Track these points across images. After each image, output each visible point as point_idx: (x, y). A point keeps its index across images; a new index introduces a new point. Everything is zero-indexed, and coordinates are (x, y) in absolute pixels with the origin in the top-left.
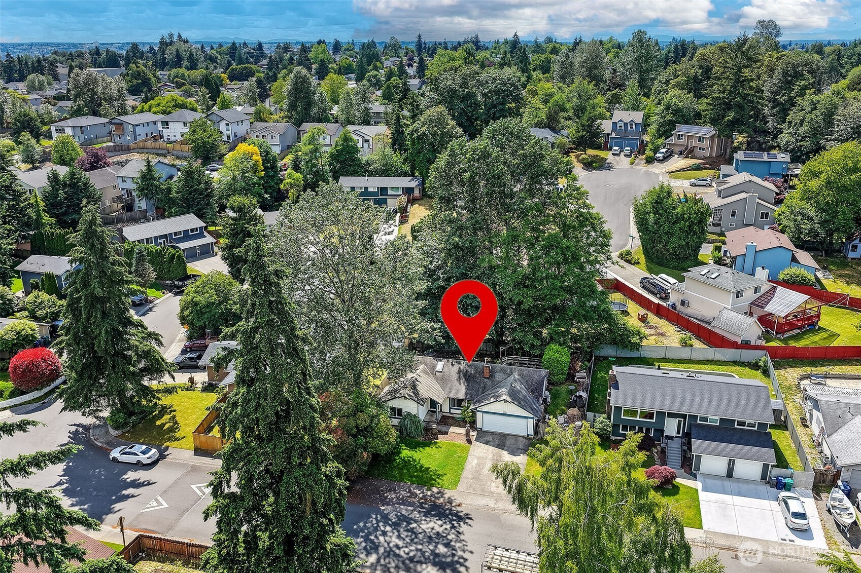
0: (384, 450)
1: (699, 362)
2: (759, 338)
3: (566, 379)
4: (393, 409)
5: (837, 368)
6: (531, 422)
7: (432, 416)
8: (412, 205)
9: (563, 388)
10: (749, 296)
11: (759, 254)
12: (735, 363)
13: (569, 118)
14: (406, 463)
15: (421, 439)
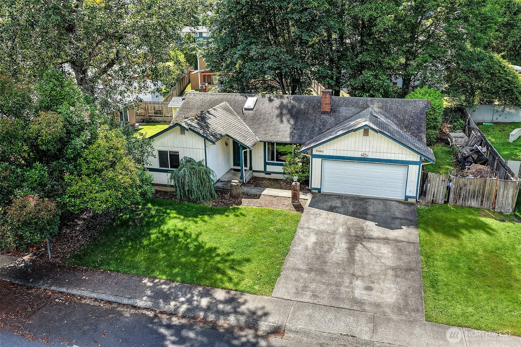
4: (162, 155)
6: (415, 171)
7: (235, 174)
14: (170, 241)
15: (209, 204)
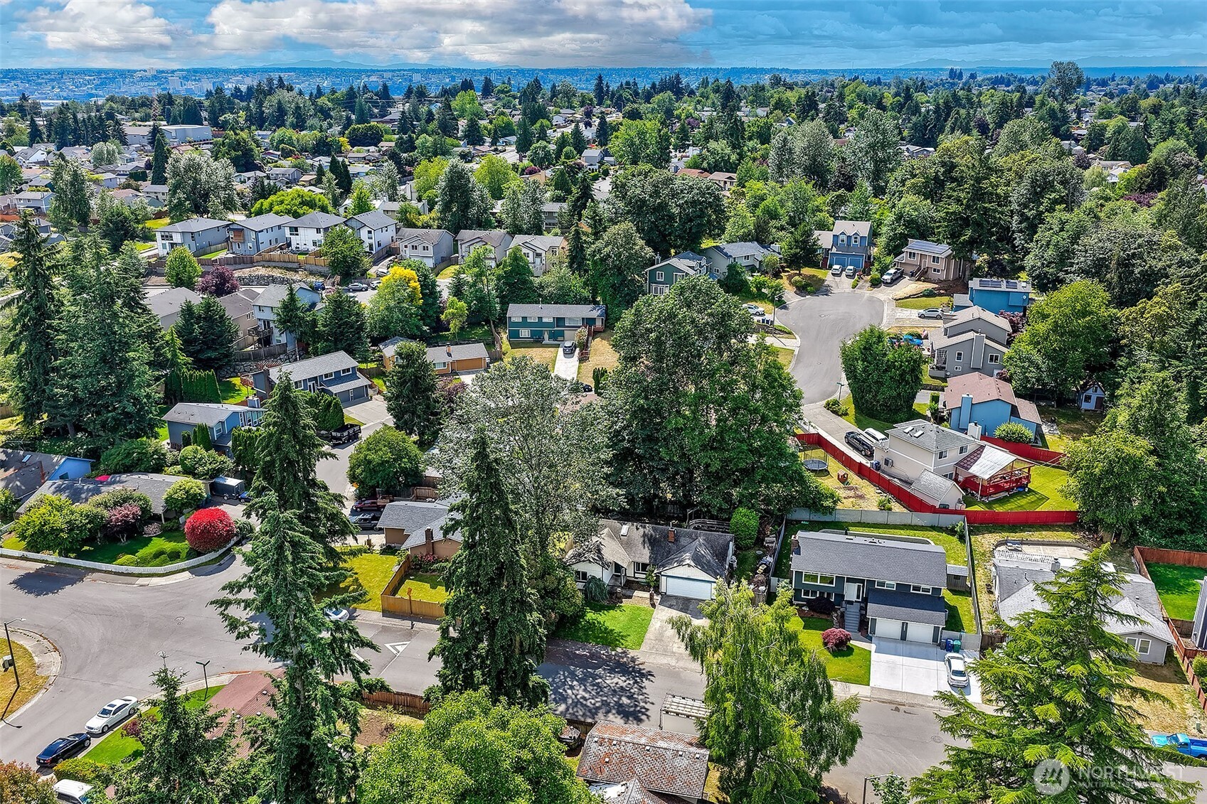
0: (570, 611)
1: (895, 527)
2: (959, 502)
3: (755, 544)
4: (578, 573)
5: (1037, 533)
6: (714, 586)
7: (616, 580)
8: (593, 339)
9: (751, 553)
10: (953, 456)
11: (974, 407)
12: (933, 528)
13: (782, 228)
14: (591, 625)
15: (606, 603)
